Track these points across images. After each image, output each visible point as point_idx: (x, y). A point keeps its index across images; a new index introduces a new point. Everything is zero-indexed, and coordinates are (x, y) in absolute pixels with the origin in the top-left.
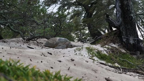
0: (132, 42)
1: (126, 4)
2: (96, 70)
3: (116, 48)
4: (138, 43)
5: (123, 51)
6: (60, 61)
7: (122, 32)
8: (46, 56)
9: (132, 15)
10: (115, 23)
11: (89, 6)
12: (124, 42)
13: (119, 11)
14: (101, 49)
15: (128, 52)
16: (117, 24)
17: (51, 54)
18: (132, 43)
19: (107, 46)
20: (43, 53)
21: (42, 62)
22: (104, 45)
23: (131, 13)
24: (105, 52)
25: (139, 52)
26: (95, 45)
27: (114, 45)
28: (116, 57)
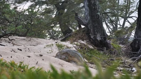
0: (99, 38)
1: (94, 4)
2: (63, 64)
3: (84, 44)
4: (104, 40)
5: (91, 47)
6: (29, 57)
7: (90, 30)
8: (16, 52)
9: (99, 14)
10: (83, 21)
11: (60, 4)
12: (92, 39)
13: (87, 10)
14: (70, 45)
15: (96, 48)
16: (85, 22)
17: (21, 50)
18: (99, 40)
19: (76, 43)
20: (14, 50)
21: (11, 57)
22: (73, 42)
23: (98, 12)
24: (74, 49)
25: (105, 48)
26: (64, 42)
27: (82, 42)
28: (84, 53)
